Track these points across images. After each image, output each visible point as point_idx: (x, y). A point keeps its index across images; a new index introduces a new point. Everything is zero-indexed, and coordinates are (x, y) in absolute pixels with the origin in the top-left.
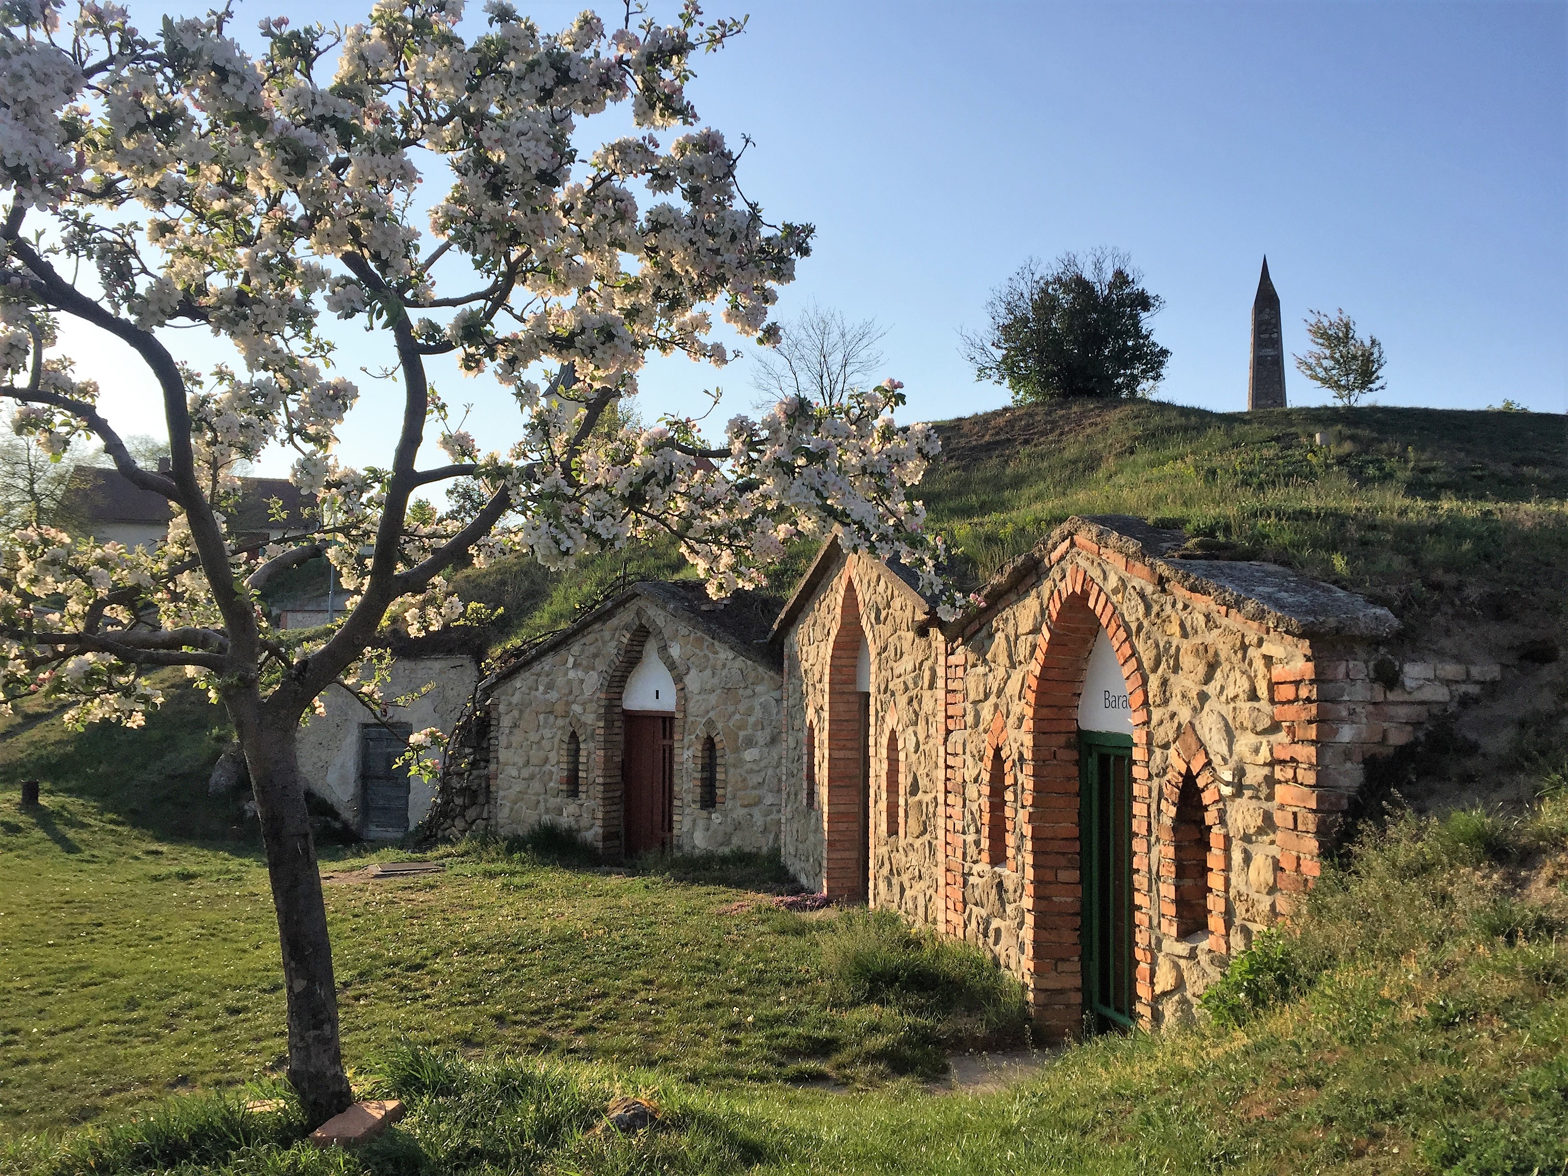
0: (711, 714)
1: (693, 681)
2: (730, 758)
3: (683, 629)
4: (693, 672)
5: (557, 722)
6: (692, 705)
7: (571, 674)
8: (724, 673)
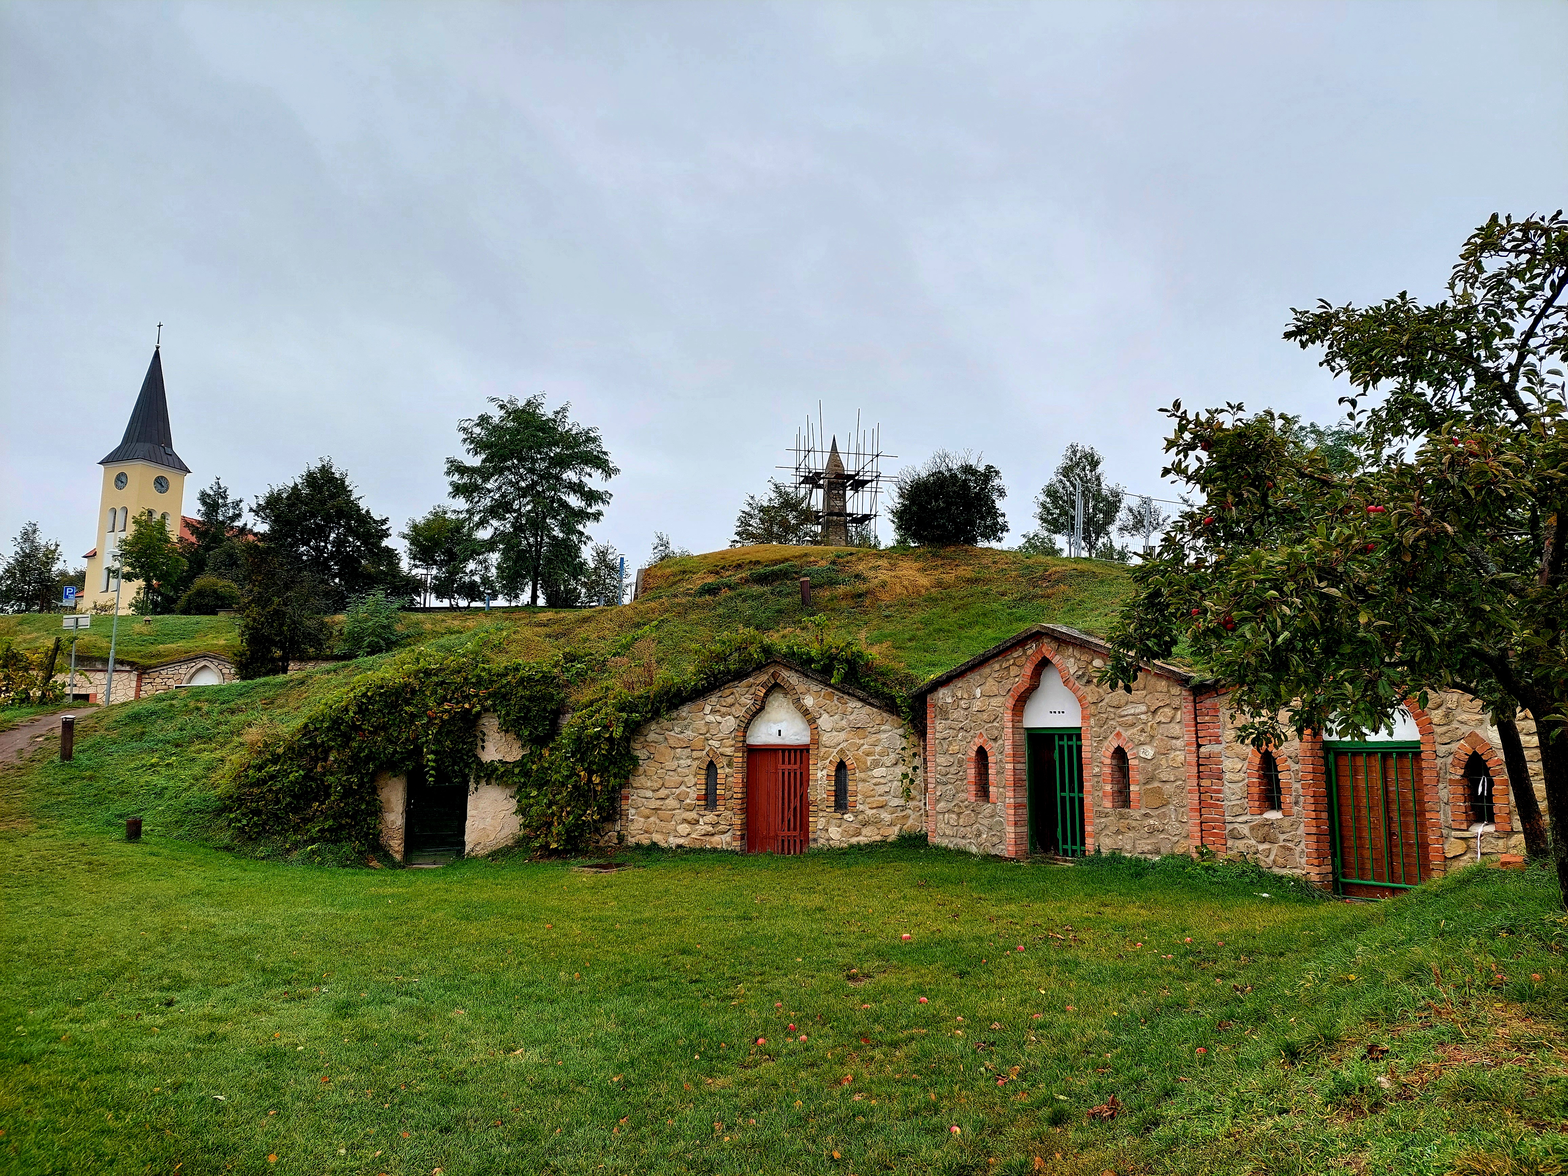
0: (843, 746)
1: (824, 722)
2: (859, 775)
3: (815, 687)
4: (825, 716)
5: (695, 754)
6: (825, 739)
7: (710, 718)
8: (852, 718)
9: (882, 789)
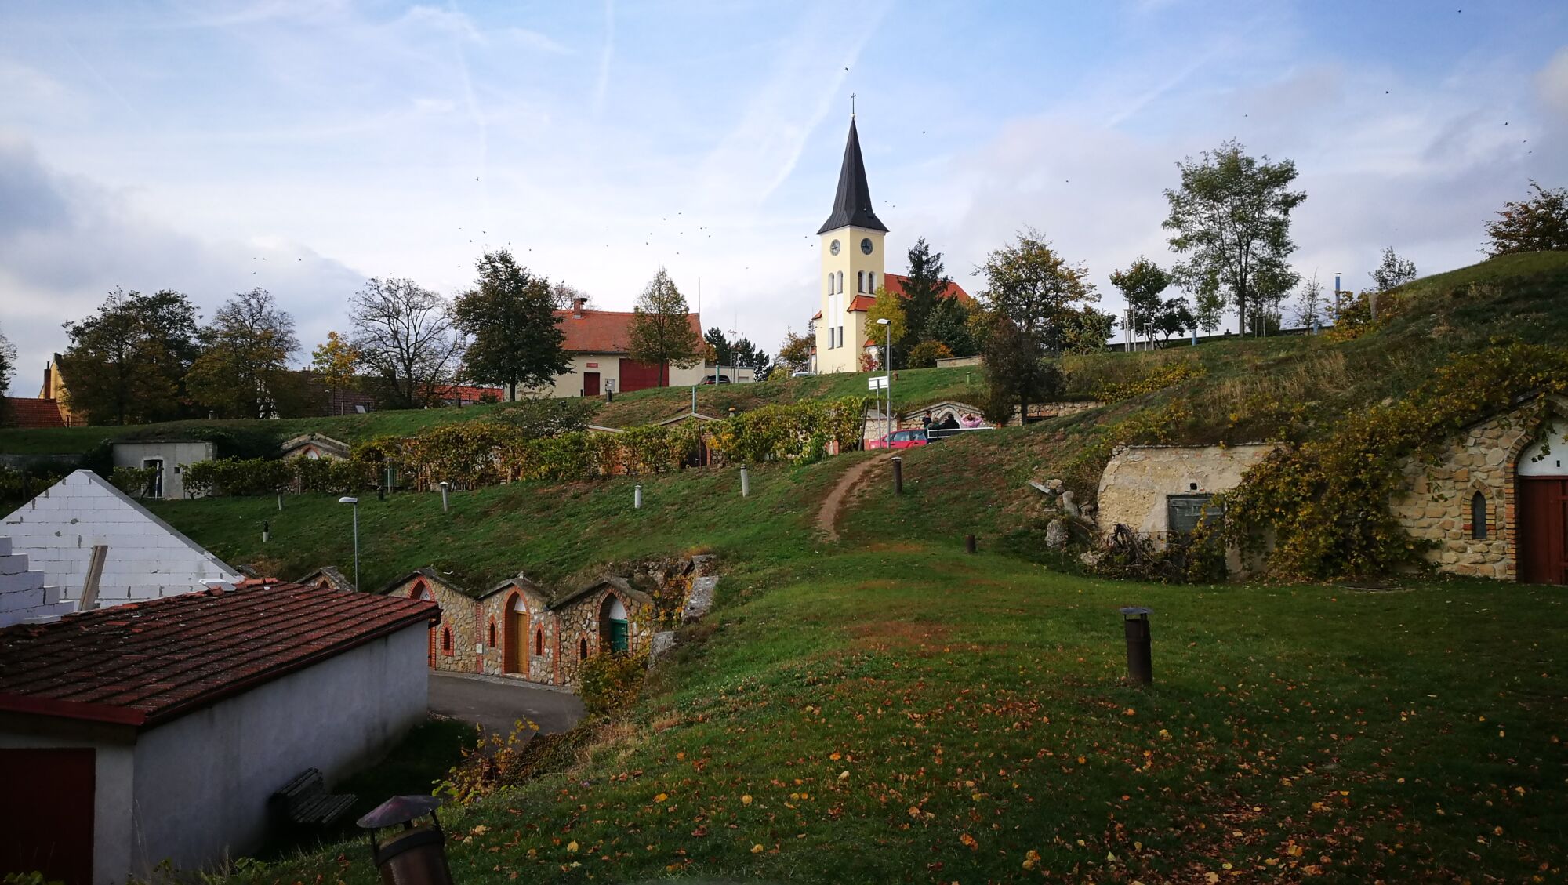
5: (1459, 486)
7: (1474, 450)
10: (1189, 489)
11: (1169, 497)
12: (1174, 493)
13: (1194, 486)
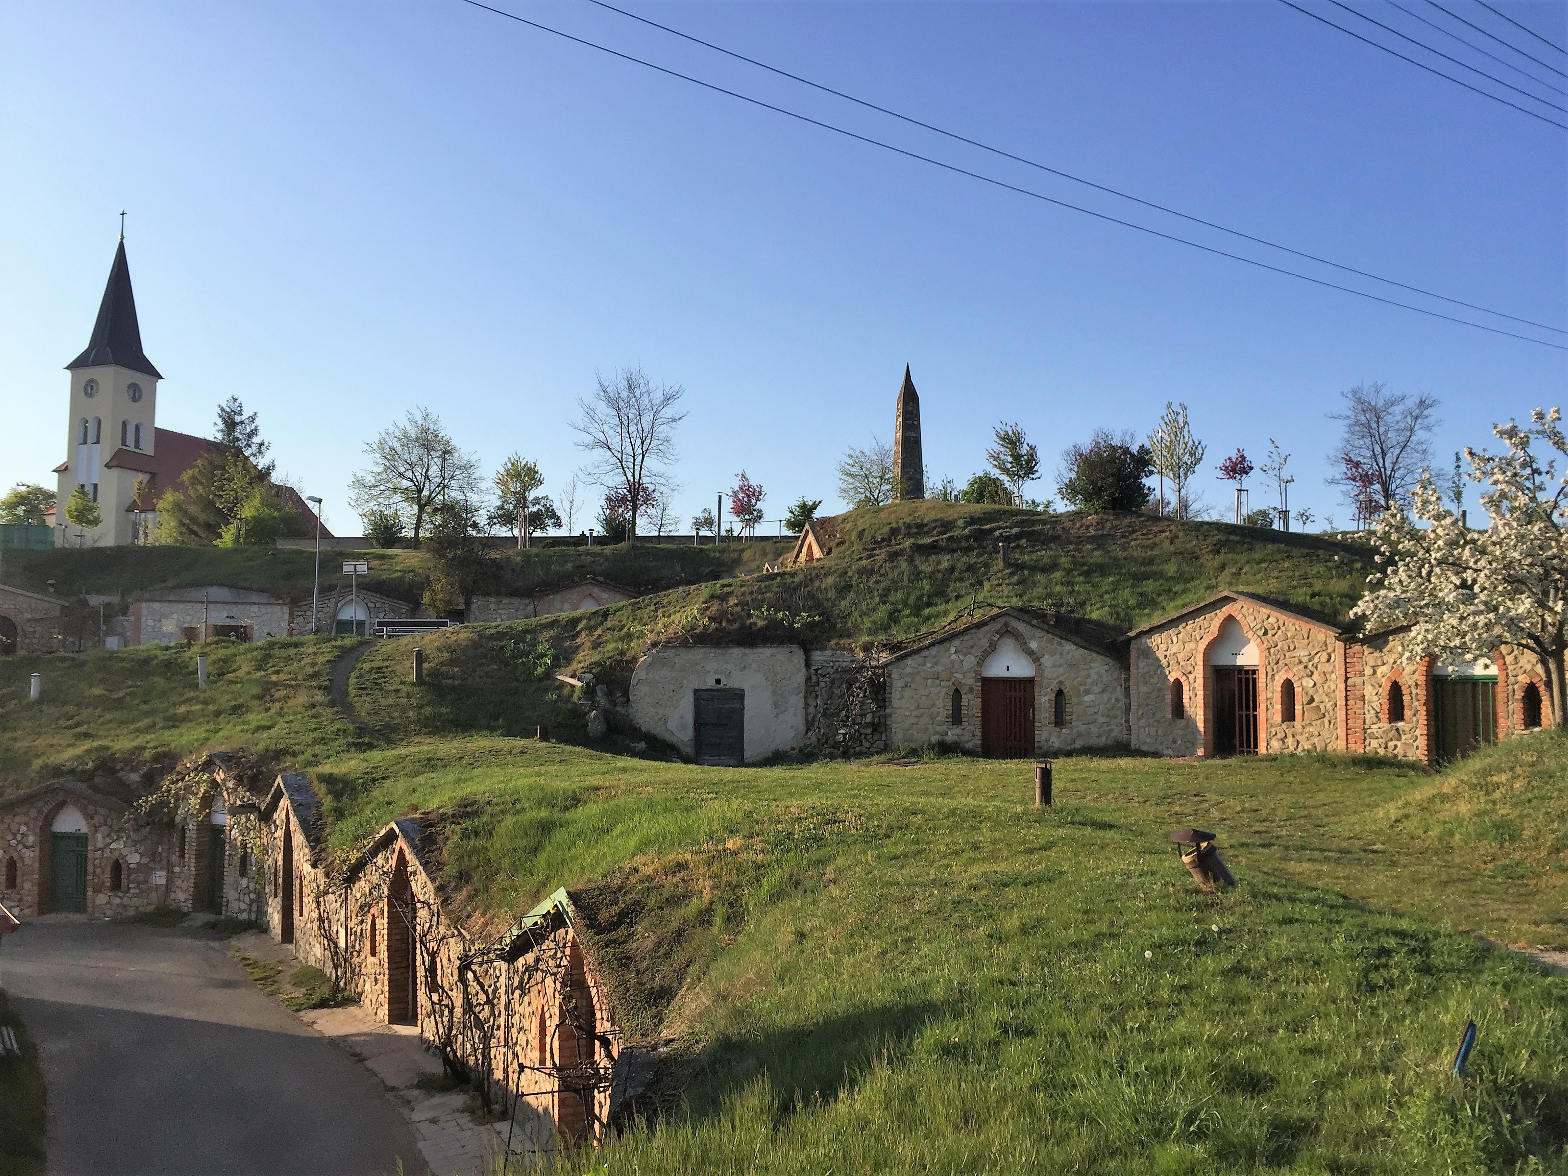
0: (1061, 678)
1: (1046, 660)
2: (1074, 700)
3: (1038, 633)
4: (1046, 656)
5: (943, 684)
6: (1047, 673)
7: (954, 657)
8: (1069, 657)
9: (1092, 710)
10: (714, 684)
11: (696, 691)
12: (700, 687)
13: (718, 681)
